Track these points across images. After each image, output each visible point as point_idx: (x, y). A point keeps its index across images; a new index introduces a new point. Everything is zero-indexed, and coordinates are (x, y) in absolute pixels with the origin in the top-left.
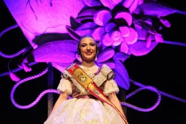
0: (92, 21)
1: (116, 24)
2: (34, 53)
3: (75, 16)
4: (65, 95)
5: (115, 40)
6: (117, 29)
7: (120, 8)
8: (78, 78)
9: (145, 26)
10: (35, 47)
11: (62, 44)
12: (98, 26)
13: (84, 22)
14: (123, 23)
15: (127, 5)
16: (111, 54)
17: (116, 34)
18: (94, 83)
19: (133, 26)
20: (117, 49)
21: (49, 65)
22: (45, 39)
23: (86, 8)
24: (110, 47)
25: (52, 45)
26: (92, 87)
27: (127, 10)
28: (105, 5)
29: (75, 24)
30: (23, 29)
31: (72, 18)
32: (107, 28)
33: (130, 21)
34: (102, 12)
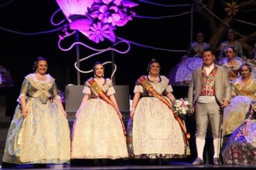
0: (98, 10)
1: (110, 13)
2: (70, 25)
3: (90, 7)
5: (110, 20)
6: (110, 15)
7: (112, 4)
8: (94, 88)
9: (123, 12)
10: (70, 21)
11: (84, 21)
12: (101, 13)
13: (95, 10)
14: (113, 12)
15: (115, 2)
16: (107, 26)
17: (110, 18)
18: (103, 91)
19: (118, 13)
20: (110, 24)
21: (77, 31)
22: (76, 18)
23: (95, 4)
24: (107, 23)
25: (78, 21)
26: (101, 93)
27: (115, 5)
28: (105, 2)
29: (90, 11)
30: (64, 12)
31: (88, 8)
32: (106, 15)
33: (116, 10)
34: (104, 7)
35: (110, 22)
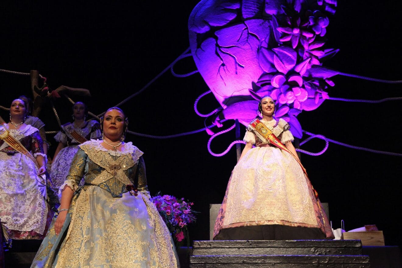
0: (270, 84)
1: (290, 86)
2: (224, 112)
3: (256, 81)
4: (250, 144)
5: (289, 98)
6: (290, 90)
7: (292, 72)
8: (260, 131)
9: (313, 86)
10: (225, 107)
11: (246, 104)
12: (275, 88)
13: (263, 85)
14: (295, 84)
15: (298, 70)
16: (286, 110)
17: (289, 94)
18: (273, 135)
19: (303, 87)
20: (291, 106)
21: (236, 122)
22: (232, 101)
23: (264, 74)
24: (286, 105)
26: (271, 138)
27: (298, 74)
28: (280, 71)
29: (256, 88)
31: (253, 83)
32: (282, 90)
34: (278, 77)
35: (290, 102)
